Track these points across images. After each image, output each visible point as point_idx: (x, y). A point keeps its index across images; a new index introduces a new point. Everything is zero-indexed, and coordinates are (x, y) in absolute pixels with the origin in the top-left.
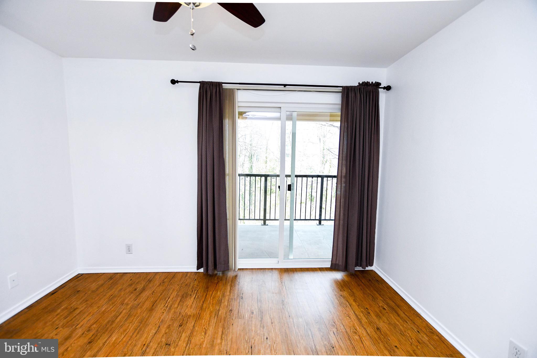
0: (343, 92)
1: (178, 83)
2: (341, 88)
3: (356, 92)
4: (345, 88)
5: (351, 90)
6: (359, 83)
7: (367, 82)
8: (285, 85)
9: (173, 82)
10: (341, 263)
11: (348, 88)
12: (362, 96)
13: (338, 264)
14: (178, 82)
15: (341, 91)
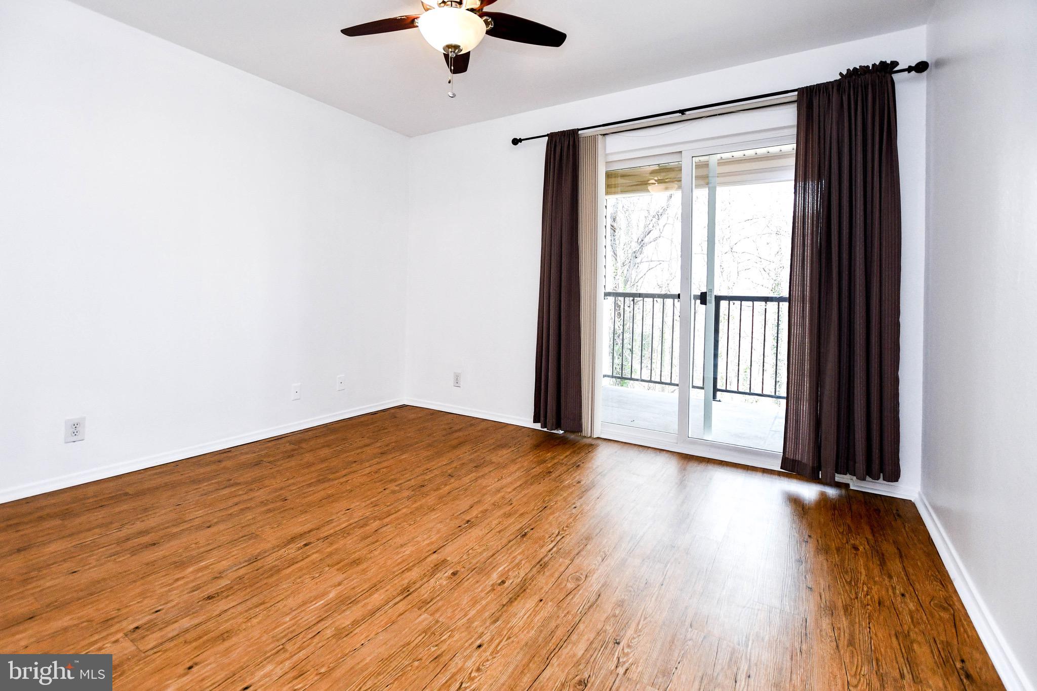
0: (799, 102)
1: (521, 142)
2: (796, 93)
3: (831, 93)
4: (803, 92)
5: (818, 93)
6: (841, 74)
7: (860, 66)
8: (682, 112)
9: (516, 142)
10: (805, 461)
11: (810, 89)
12: (845, 98)
13: (798, 461)
14: (521, 140)
15: (795, 98)
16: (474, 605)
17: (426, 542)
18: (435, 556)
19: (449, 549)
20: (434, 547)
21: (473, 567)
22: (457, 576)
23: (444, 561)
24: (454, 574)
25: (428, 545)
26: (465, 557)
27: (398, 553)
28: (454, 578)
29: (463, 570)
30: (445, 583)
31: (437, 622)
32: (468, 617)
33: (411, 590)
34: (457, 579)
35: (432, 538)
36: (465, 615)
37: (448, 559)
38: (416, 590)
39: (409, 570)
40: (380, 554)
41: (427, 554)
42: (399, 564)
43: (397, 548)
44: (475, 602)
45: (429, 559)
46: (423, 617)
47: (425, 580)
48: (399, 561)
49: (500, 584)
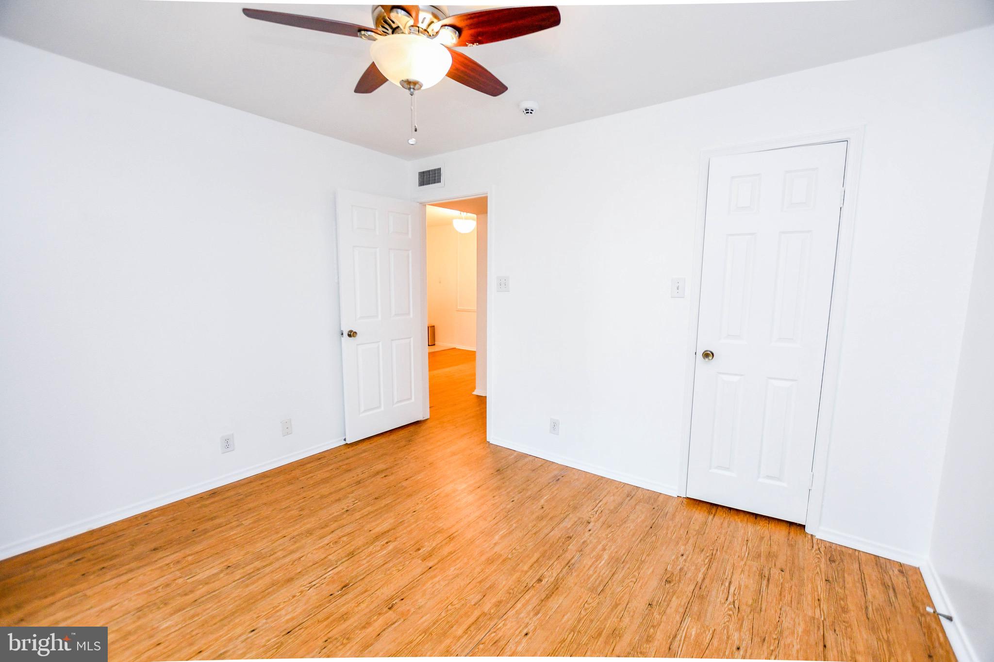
16: (411, 530)
17: (436, 579)
18: (430, 565)
19: (419, 571)
20: (431, 573)
21: (403, 554)
22: (417, 548)
23: (424, 560)
24: (419, 549)
25: (435, 576)
26: (407, 562)
27: (460, 568)
28: (418, 547)
29: (411, 553)
30: (426, 544)
31: (433, 522)
32: (417, 524)
33: (448, 539)
34: (417, 546)
35: (431, 584)
36: (418, 525)
37: (421, 561)
38: (445, 539)
39: (451, 553)
40: (474, 569)
41: (437, 566)
42: (458, 559)
43: (461, 573)
44: (410, 532)
45: (436, 561)
46: (441, 525)
47: (439, 546)
48: (458, 561)
49: (390, 542)
